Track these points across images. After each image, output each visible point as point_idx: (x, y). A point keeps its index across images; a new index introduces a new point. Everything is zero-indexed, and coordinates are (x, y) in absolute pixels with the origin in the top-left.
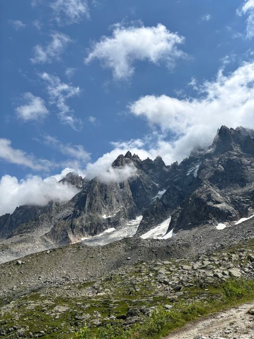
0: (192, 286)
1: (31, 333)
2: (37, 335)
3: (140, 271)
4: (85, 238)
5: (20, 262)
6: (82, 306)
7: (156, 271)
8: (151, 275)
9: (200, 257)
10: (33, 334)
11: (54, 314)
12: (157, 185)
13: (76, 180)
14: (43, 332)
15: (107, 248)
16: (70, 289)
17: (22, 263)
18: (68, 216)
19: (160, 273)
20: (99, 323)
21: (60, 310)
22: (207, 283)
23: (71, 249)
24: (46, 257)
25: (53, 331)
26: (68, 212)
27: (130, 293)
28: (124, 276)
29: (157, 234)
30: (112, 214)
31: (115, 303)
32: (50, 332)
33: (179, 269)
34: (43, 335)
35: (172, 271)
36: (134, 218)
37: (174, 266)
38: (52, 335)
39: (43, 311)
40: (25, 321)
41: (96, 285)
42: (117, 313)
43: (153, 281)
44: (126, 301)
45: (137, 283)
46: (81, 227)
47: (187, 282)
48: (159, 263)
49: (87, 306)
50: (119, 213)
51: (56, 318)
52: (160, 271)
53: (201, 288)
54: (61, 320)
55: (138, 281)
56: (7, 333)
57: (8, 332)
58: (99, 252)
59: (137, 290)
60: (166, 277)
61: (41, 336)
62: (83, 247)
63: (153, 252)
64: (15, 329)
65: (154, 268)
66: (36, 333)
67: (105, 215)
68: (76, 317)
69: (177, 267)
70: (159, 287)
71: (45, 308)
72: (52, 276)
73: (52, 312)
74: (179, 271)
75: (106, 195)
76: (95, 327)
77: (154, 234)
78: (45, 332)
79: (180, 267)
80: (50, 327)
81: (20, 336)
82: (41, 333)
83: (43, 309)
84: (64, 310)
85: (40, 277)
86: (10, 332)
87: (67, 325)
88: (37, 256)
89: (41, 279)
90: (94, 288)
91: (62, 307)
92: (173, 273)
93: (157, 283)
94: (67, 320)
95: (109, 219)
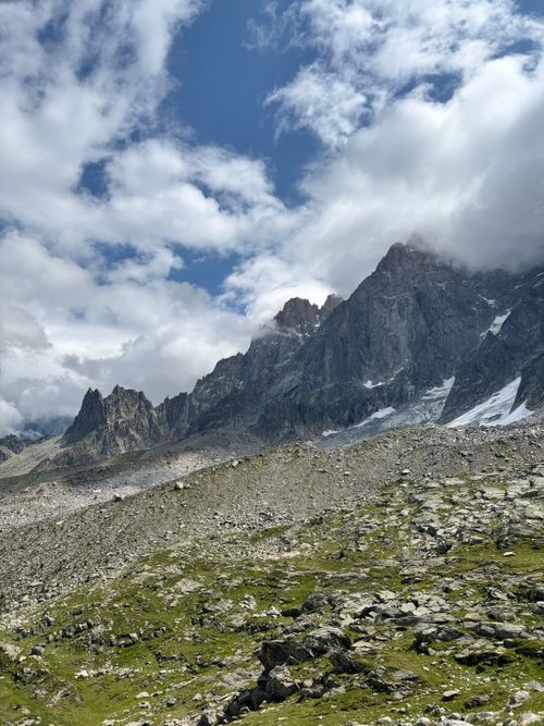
0: (480, 542)
1: (113, 637)
2: (123, 642)
3: (385, 504)
4: (331, 432)
5: (181, 485)
6: (227, 583)
7: (420, 503)
8: (405, 512)
9: (535, 467)
10: (118, 638)
11: (170, 597)
12: (491, 302)
13: (304, 314)
14: (135, 635)
15: (356, 450)
16: (234, 542)
17: (185, 488)
18: (293, 389)
19: (426, 508)
20: (241, 623)
21: (184, 589)
22: (517, 536)
23: (280, 455)
24: (230, 474)
25: (156, 636)
26: (292, 381)
27: (342, 555)
28: (348, 515)
29: (487, 415)
30: (387, 378)
31: (293, 578)
32: (149, 635)
33: (475, 498)
34: (134, 643)
35: (454, 504)
36: (440, 384)
37: (465, 491)
38: (151, 643)
39: (155, 588)
40: (115, 608)
41: (288, 534)
42: (286, 602)
43: (406, 526)
44: (317, 574)
45: (369, 531)
46: (319, 409)
47: (474, 531)
48: (433, 485)
49: (235, 582)
50: (402, 374)
51: (172, 605)
52: (426, 504)
53: (498, 548)
54: (177, 611)
55: (371, 527)
56: (75, 633)
57: (78, 631)
58: (339, 460)
59: (362, 548)
60: (436, 517)
61: (130, 645)
62: (305, 450)
63: (464, 456)
64: (90, 626)
65: (417, 497)
66: (123, 636)
67: (370, 382)
68: (206, 605)
69: (471, 492)
70: (414, 542)
71: (160, 584)
72: (241, 512)
73: (169, 593)
74: (473, 503)
75: (368, 338)
76: (231, 633)
77: (481, 414)
78: (140, 635)
79: (478, 494)
80: (151, 626)
81: (93, 642)
82: (130, 638)
83: (157, 584)
84: (191, 589)
85: (216, 514)
86: (81, 631)
87: (185, 623)
88: (213, 473)
89: (217, 517)
90: (283, 540)
91: (190, 583)
92: (457, 508)
93: (414, 531)
94: (189, 612)
95: (378, 389)
